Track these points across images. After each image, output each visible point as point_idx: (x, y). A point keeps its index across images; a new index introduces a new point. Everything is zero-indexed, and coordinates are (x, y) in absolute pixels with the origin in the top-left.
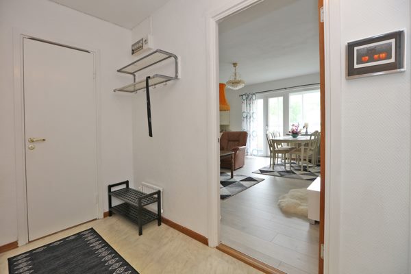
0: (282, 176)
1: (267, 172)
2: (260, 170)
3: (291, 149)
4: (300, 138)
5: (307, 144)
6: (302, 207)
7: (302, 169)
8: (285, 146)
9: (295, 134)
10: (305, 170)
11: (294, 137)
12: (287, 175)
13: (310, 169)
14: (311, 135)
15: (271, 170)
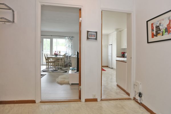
0: (53, 72)
1: (46, 71)
2: (42, 71)
3: (55, 61)
4: (58, 56)
5: (61, 59)
6: (66, 81)
7: (60, 69)
8: (51, 60)
9: (56, 55)
10: (61, 69)
11: (56, 56)
12: (55, 72)
13: (63, 69)
14: (63, 56)
15: (47, 70)
